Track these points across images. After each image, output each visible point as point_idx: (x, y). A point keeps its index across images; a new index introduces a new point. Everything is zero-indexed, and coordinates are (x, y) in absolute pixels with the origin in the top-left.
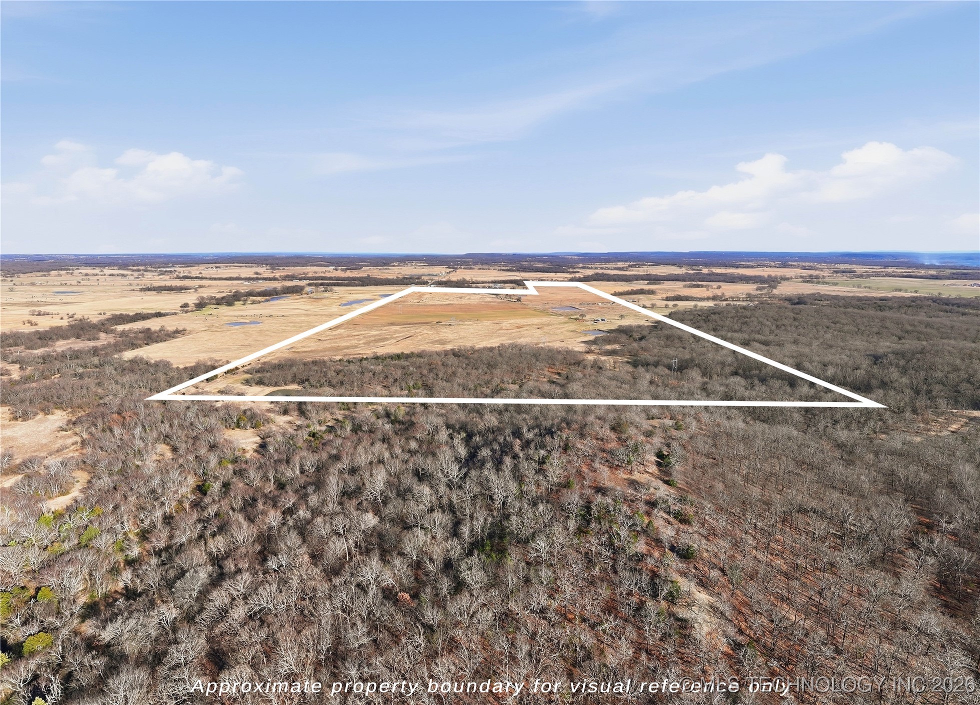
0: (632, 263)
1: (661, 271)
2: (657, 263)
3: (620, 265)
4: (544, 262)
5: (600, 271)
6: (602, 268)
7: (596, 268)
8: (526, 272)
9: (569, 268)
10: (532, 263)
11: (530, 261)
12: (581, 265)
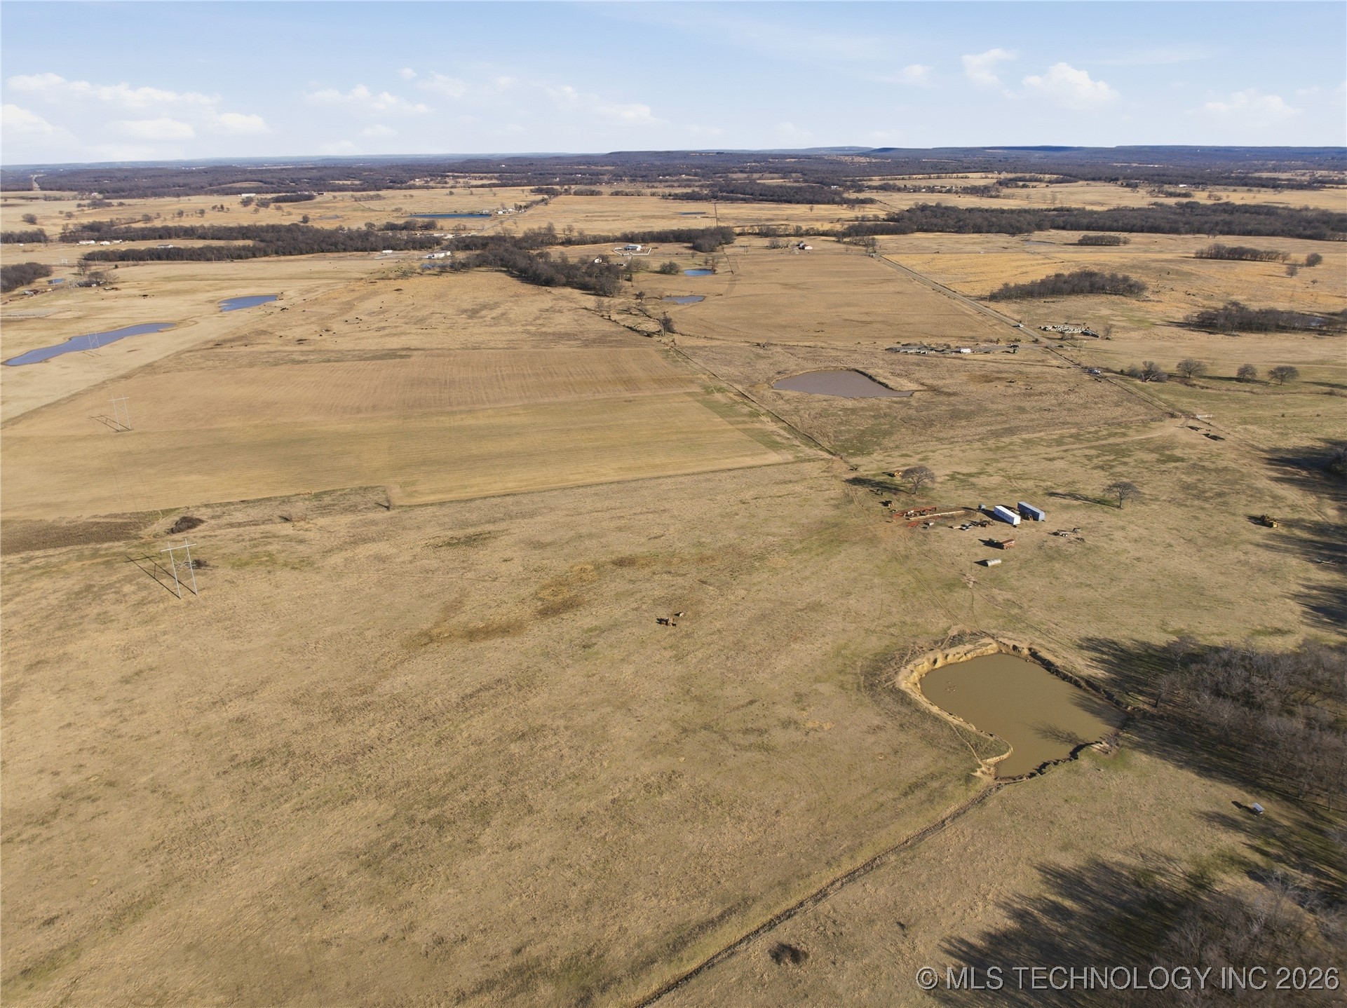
0: (1004, 175)
1: (1090, 197)
2: (1069, 177)
3: (976, 179)
4: (785, 172)
5: (932, 199)
6: (931, 190)
7: (916, 190)
8: (733, 200)
9: (848, 188)
10: (756, 176)
11: (753, 171)
12: (876, 181)
